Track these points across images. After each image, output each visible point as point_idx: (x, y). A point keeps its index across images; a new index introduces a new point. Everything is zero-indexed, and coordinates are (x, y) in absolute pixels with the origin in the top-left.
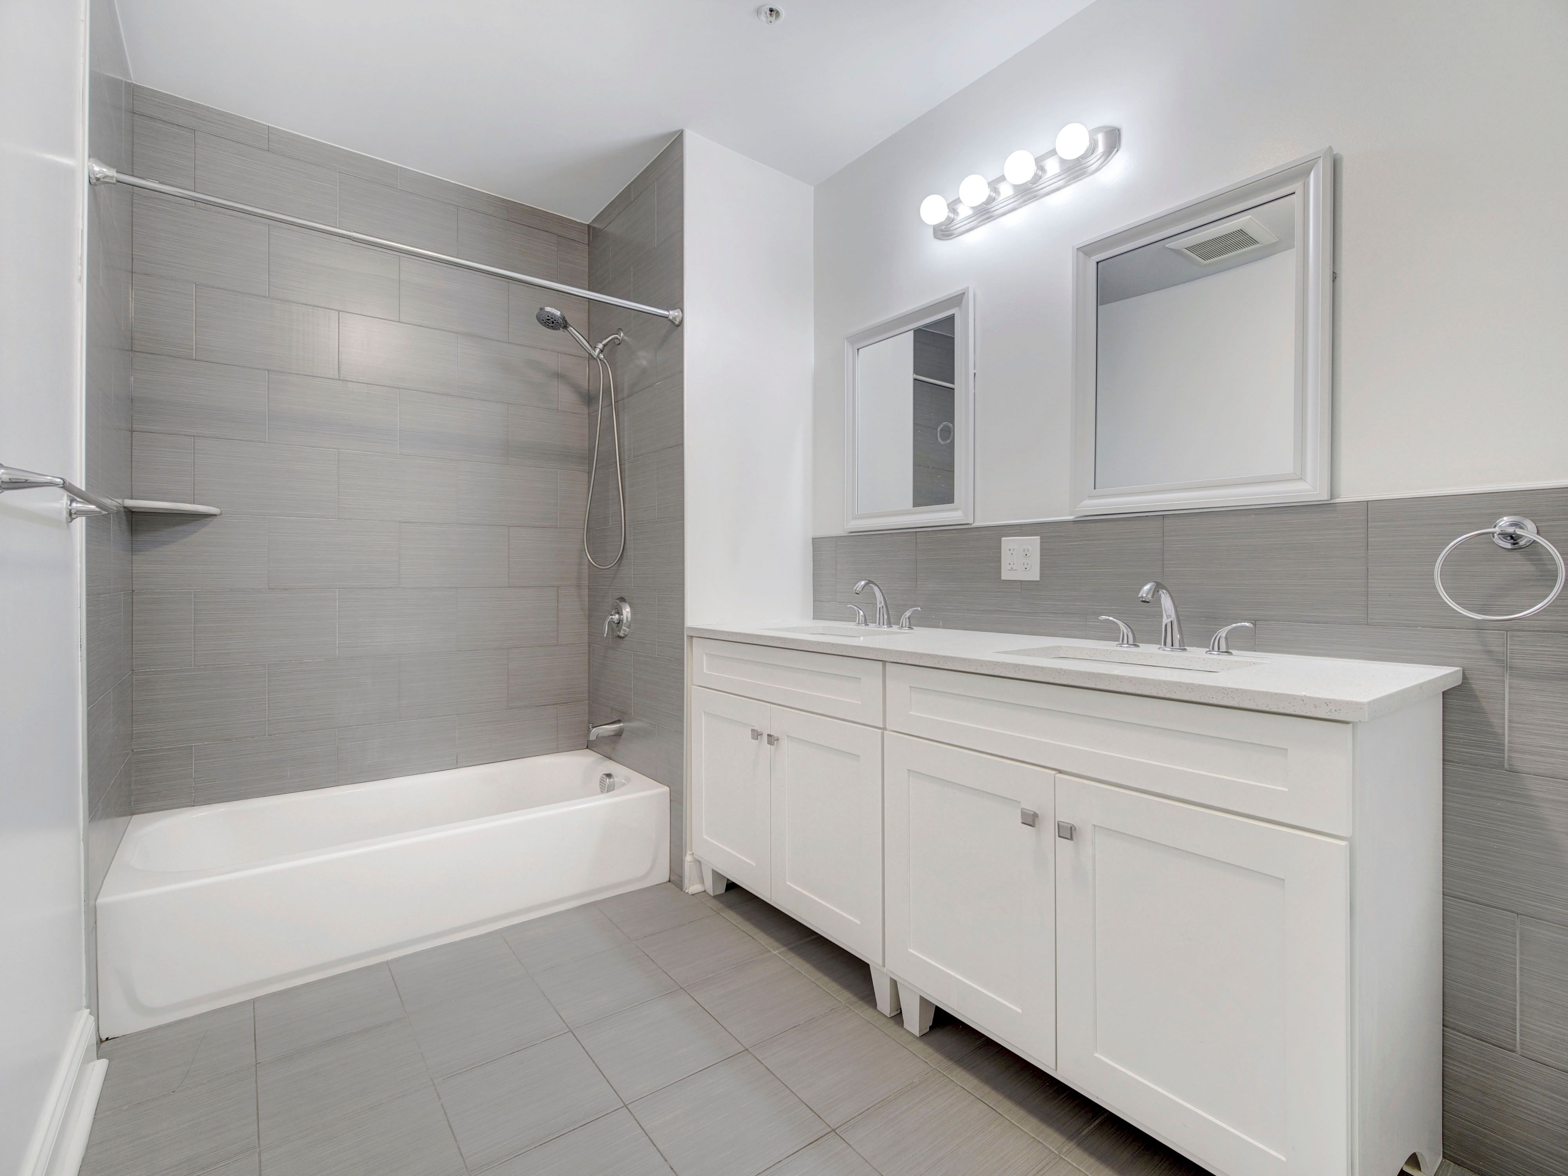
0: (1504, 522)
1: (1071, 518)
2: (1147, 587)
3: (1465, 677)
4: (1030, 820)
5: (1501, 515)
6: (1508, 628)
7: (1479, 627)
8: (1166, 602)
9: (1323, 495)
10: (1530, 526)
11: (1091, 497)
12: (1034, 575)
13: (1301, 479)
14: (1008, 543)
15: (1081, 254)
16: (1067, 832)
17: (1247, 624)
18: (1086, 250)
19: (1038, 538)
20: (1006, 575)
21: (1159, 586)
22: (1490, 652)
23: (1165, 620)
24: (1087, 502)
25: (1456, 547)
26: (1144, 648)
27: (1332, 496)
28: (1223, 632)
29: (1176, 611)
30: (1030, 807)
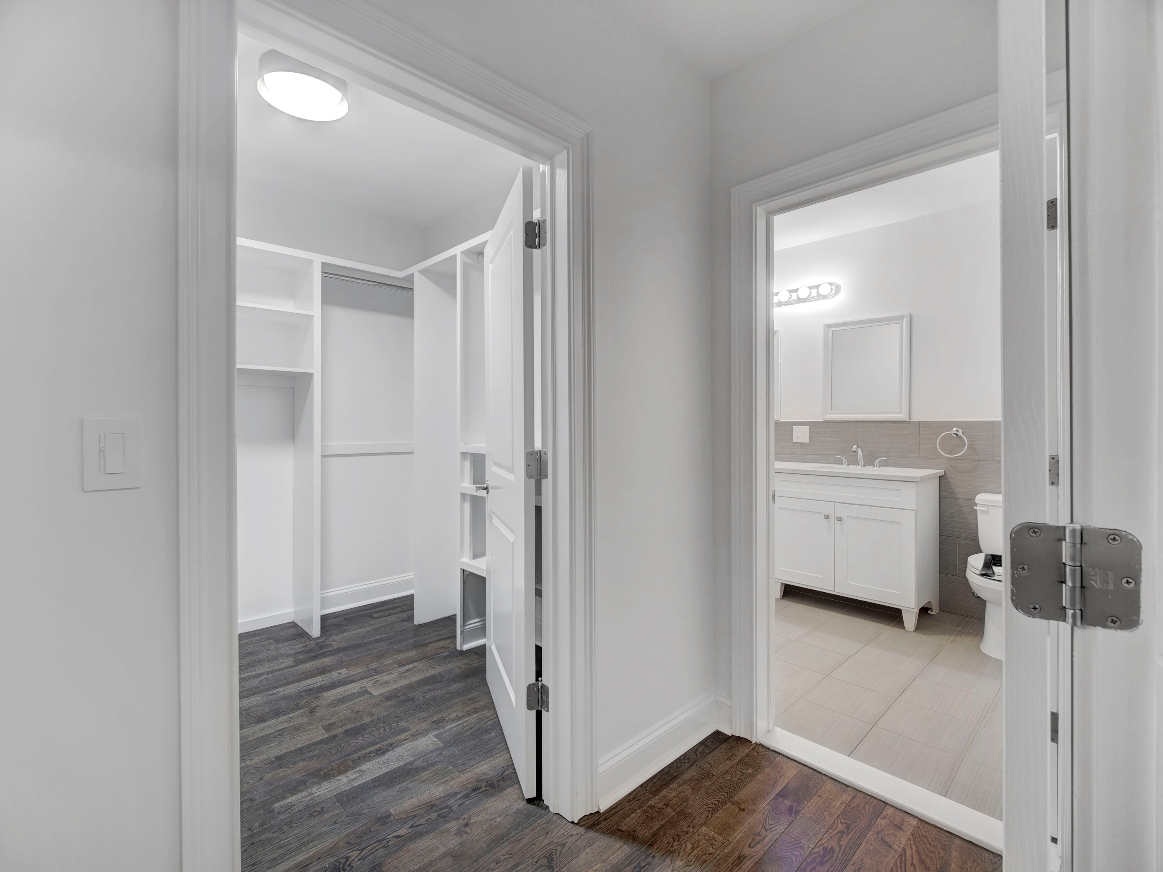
0: (955, 429)
1: (822, 420)
2: (854, 447)
3: (945, 473)
4: (827, 517)
5: (954, 427)
6: (955, 459)
7: (948, 458)
8: (860, 452)
9: (906, 419)
10: (960, 431)
11: (829, 414)
12: (807, 440)
13: (901, 413)
14: (796, 428)
15: (826, 327)
16: (840, 519)
17: (885, 458)
18: (828, 326)
19: (808, 427)
20: (794, 440)
21: (858, 446)
22: (951, 466)
23: (859, 457)
24: (828, 415)
25: (943, 436)
26: (851, 466)
27: (910, 419)
28: (878, 461)
29: (863, 454)
30: (826, 514)
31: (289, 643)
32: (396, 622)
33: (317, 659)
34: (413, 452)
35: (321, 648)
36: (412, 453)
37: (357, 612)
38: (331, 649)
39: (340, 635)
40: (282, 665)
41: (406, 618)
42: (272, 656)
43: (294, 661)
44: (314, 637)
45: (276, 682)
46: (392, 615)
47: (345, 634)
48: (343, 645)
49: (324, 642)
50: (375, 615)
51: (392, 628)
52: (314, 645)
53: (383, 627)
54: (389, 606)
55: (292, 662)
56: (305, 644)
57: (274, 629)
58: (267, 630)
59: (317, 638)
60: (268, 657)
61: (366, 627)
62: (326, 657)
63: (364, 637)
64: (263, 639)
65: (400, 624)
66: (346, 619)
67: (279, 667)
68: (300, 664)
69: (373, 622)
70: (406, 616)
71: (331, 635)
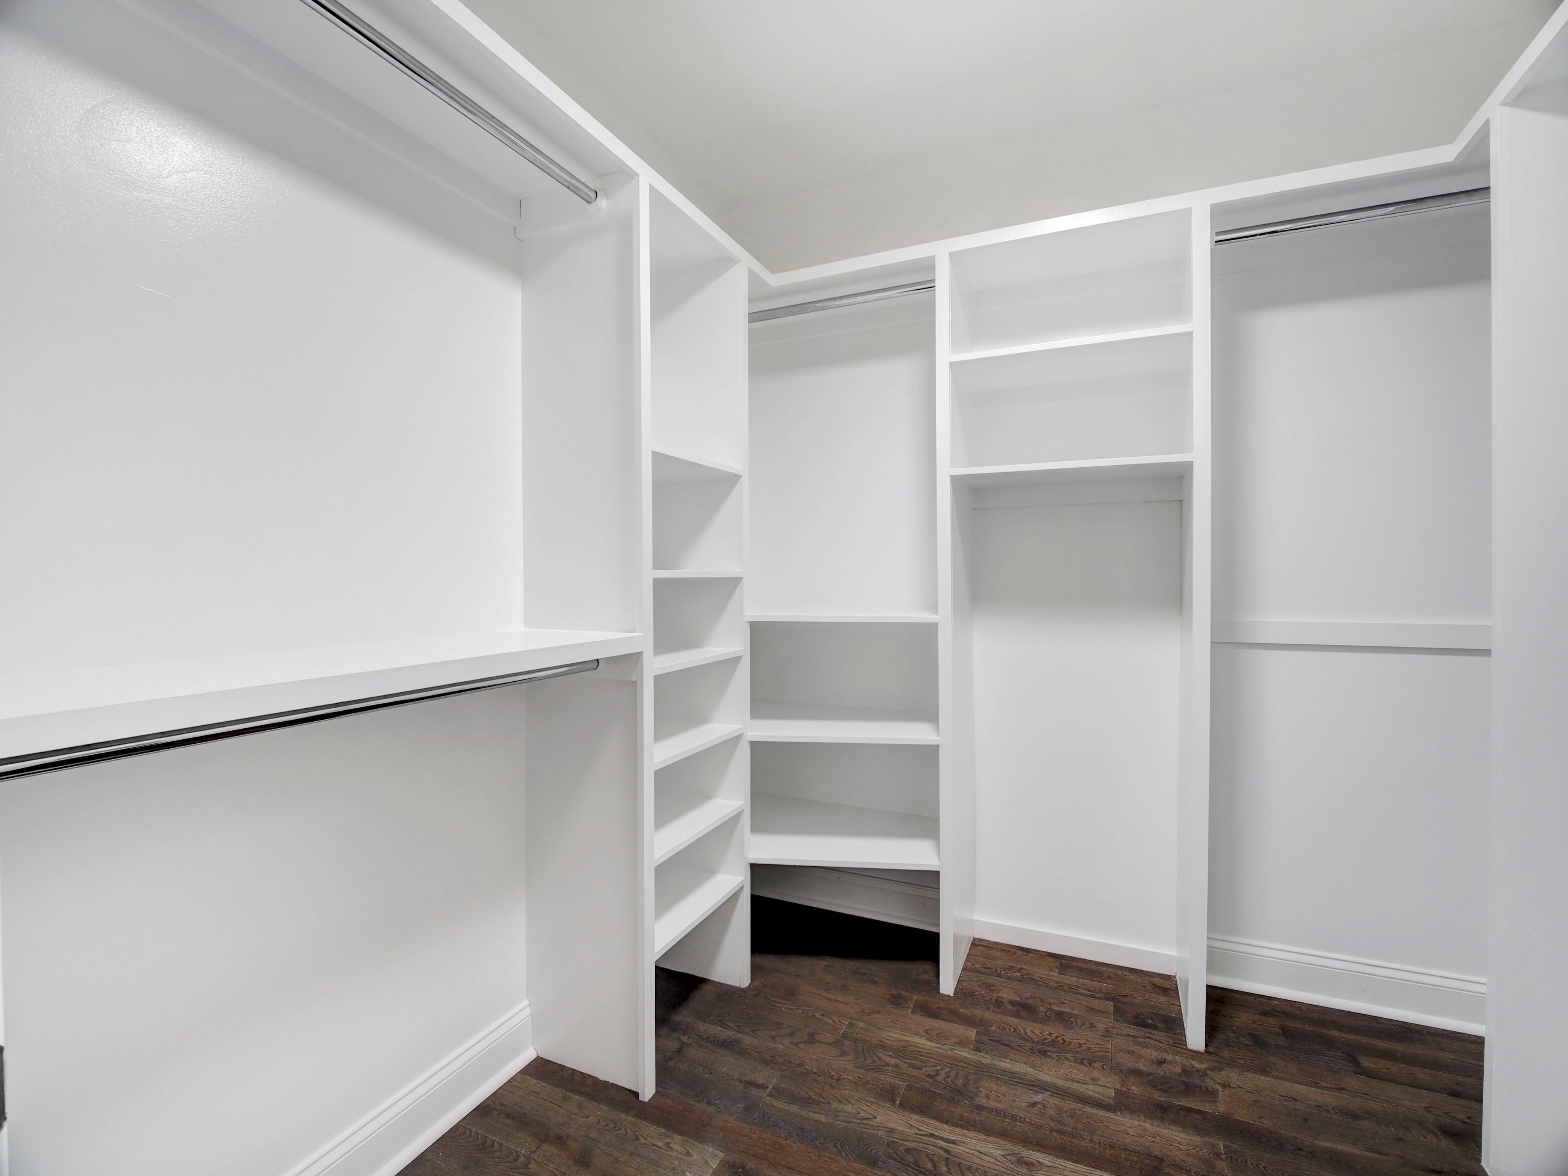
31: (1136, 1033)
32: (1421, 1123)
33: (1162, 1120)
34: (1490, 651)
35: (1188, 1089)
36: (1487, 653)
37: (1323, 1023)
38: (1207, 1108)
39: (1249, 1075)
40: (1091, 1087)
41: (1459, 1124)
42: (1089, 1048)
43: (1118, 1092)
44: (1190, 1047)
45: (1052, 1130)
46: (1418, 1087)
47: (1263, 1081)
48: (1242, 1115)
49: (1204, 1074)
50: (1367, 1063)
51: (1399, 1140)
52: (1178, 1070)
53: (1370, 1115)
54: (1419, 1050)
55: (1113, 1092)
56: (1162, 1056)
57: (1131, 976)
58: (1119, 972)
59: (1195, 1054)
60: (1080, 1045)
61: (1327, 1088)
62: (1184, 1126)
63: (1306, 1120)
64: (1100, 991)
65: (1431, 1138)
66: (1286, 1033)
67: (1082, 1089)
68: (1121, 1111)
69: (1354, 1082)
70: (1463, 1117)
71: (1231, 1064)
